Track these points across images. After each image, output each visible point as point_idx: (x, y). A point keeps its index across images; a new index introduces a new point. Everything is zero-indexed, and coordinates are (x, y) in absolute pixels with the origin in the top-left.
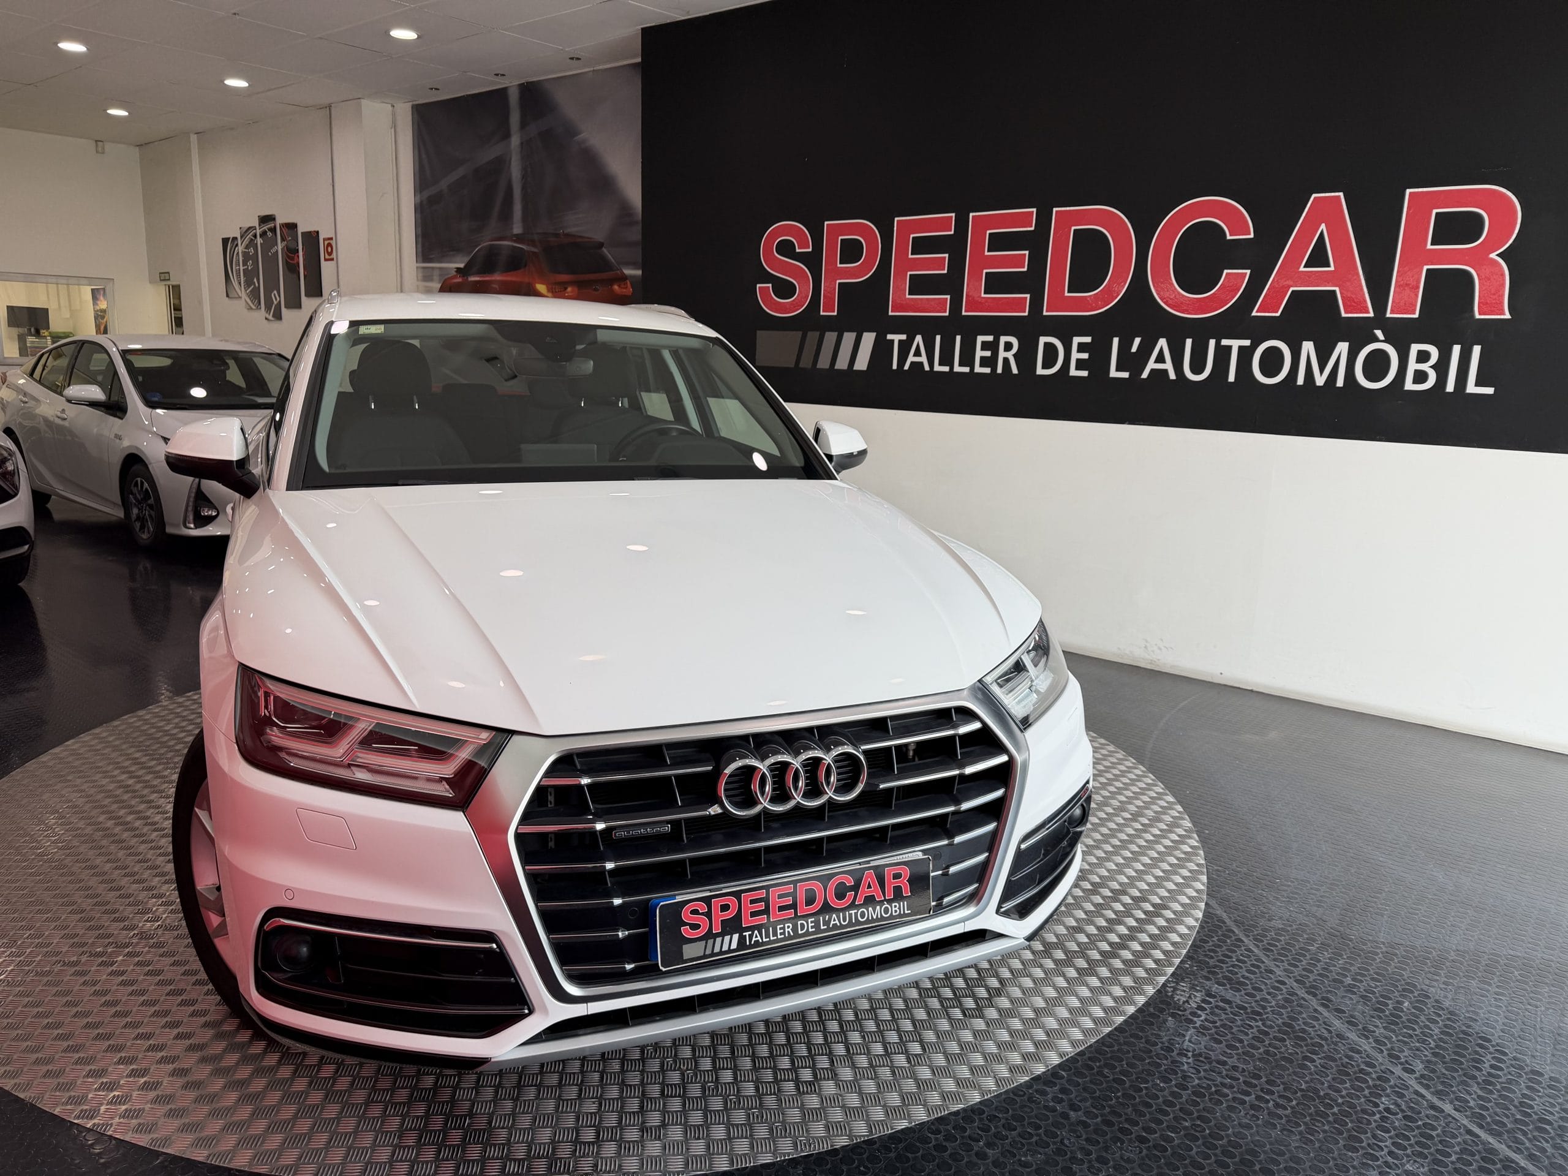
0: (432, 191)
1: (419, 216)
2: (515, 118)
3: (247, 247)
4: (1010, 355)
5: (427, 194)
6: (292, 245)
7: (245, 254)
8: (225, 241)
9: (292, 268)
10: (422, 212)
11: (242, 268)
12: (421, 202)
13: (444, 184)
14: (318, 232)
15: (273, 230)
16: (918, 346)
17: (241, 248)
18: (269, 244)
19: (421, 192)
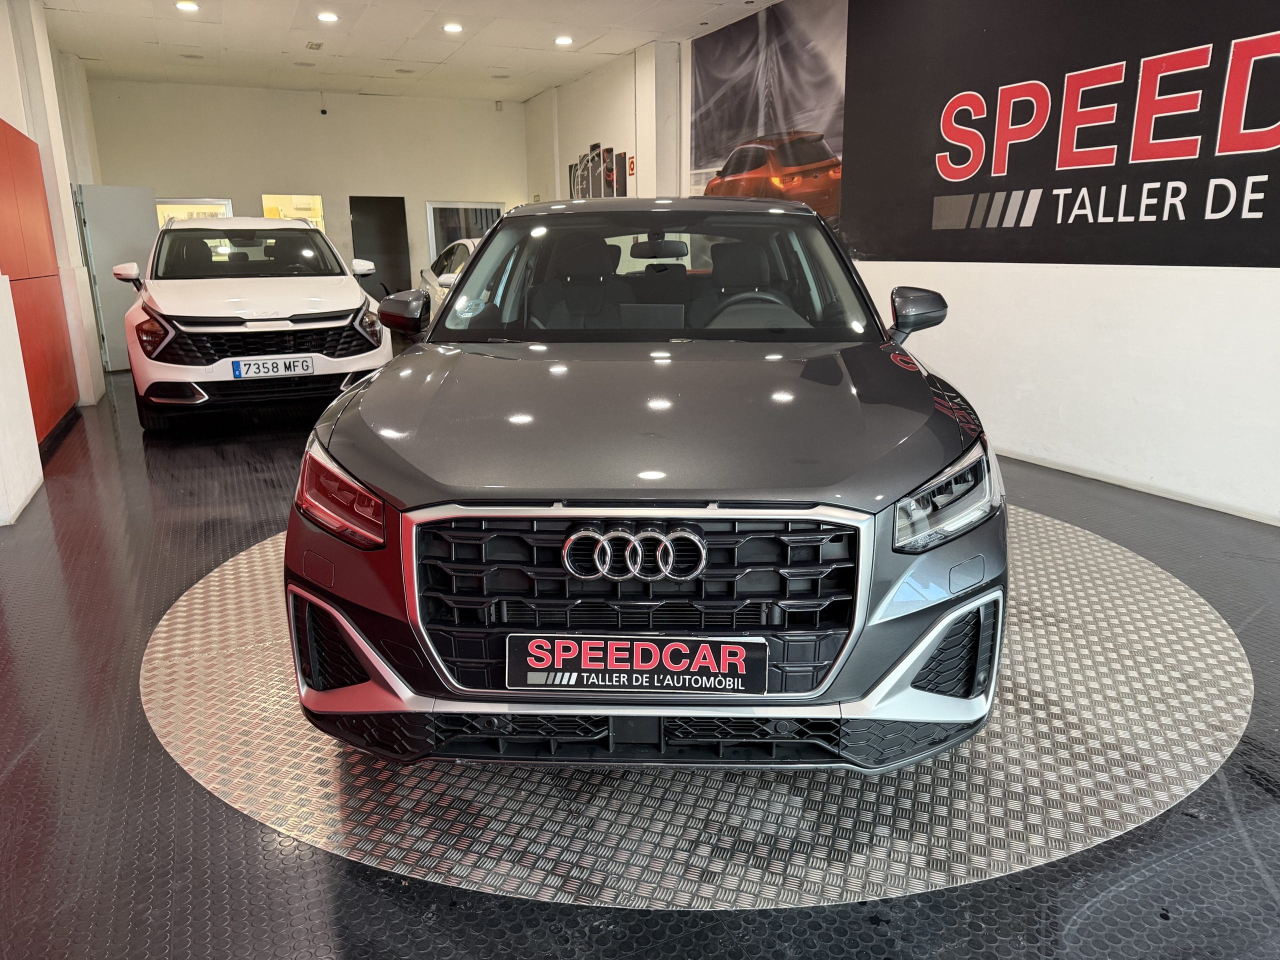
0: (703, 109)
1: (693, 131)
2: (762, 39)
3: (583, 171)
4: (1177, 201)
5: (699, 113)
6: (609, 167)
7: (582, 176)
8: (571, 167)
9: (609, 184)
10: (695, 129)
11: (580, 187)
12: (695, 120)
13: (711, 103)
14: (625, 153)
15: (598, 155)
16: (1083, 199)
17: (579, 172)
18: (596, 166)
19: (696, 111)
